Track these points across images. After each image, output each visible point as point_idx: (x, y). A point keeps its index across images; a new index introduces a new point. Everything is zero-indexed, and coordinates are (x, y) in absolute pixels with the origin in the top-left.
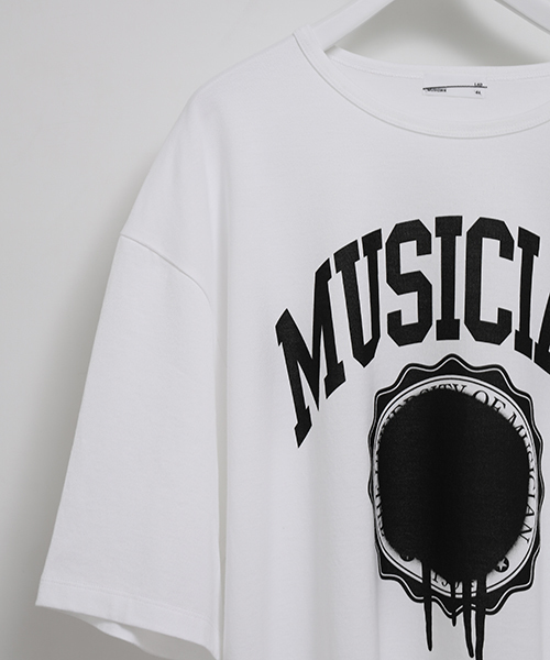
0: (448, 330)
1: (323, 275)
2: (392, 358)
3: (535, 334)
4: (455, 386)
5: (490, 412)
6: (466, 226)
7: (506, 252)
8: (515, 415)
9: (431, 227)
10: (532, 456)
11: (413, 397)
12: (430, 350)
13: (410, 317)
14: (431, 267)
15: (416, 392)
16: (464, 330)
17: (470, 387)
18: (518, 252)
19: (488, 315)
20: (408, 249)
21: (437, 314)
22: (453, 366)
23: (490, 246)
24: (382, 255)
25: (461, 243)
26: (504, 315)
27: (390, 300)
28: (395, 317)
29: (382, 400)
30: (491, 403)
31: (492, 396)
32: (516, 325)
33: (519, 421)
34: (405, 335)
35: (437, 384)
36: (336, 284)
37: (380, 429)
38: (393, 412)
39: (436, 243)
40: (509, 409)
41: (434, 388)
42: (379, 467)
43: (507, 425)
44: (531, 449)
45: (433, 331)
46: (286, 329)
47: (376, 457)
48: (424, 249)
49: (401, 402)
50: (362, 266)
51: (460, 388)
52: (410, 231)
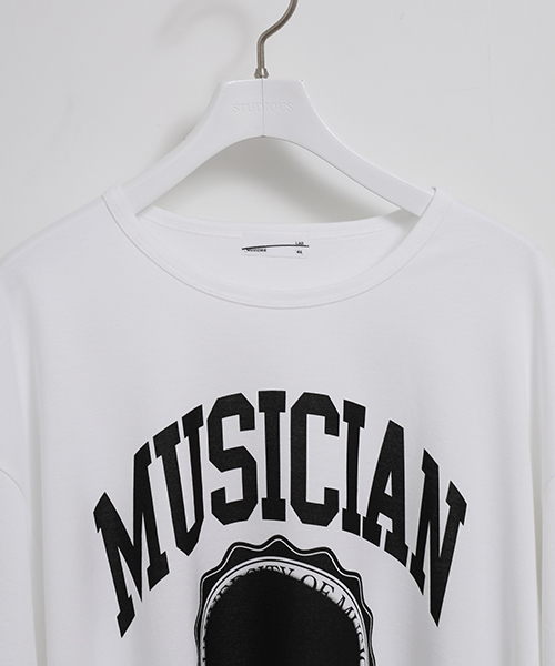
0: (274, 510)
1: (142, 459)
2: (217, 538)
3: (362, 509)
4: (283, 568)
5: (319, 597)
6: (290, 402)
7: (332, 429)
8: (344, 598)
9: (254, 402)
10: (362, 637)
11: (240, 576)
12: (256, 529)
13: (235, 494)
14: (255, 442)
15: (243, 572)
16: (290, 511)
17: (299, 571)
18: (343, 426)
19: (315, 495)
20: (230, 424)
21: (262, 492)
22: (279, 547)
23: (315, 423)
24: (203, 432)
25: (285, 419)
26: (331, 494)
27: (213, 478)
28: (219, 495)
29: (208, 583)
30: (319, 587)
31: (320, 580)
32: (343, 503)
33: (349, 603)
34: (229, 513)
35: (264, 564)
36: (156, 469)
37: (206, 614)
38: (220, 593)
39: (260, 418)
40: (337, 593)
41: (261, 568)
42: (206, 654)
43: (336, 609)
44: (361, 630)
45: (258, 509)
46: (105, 513)
47: (203, 644)
48: (247, 424)
49: (227, 582)
50: (183, 449)
51: (287, 571)
52: (232, 405)
